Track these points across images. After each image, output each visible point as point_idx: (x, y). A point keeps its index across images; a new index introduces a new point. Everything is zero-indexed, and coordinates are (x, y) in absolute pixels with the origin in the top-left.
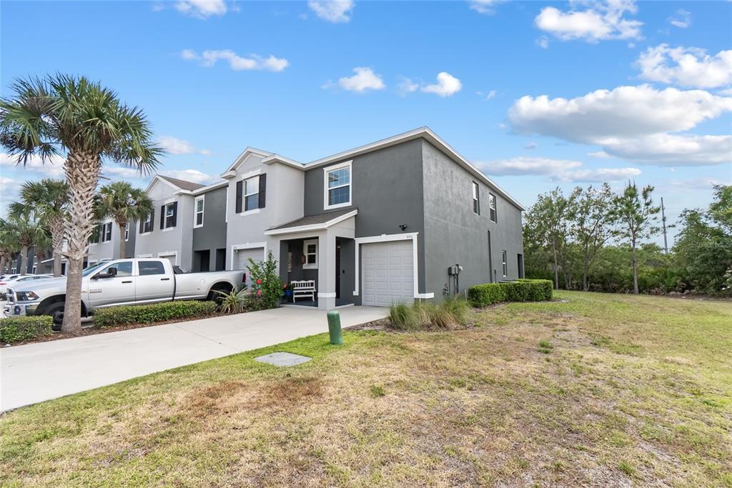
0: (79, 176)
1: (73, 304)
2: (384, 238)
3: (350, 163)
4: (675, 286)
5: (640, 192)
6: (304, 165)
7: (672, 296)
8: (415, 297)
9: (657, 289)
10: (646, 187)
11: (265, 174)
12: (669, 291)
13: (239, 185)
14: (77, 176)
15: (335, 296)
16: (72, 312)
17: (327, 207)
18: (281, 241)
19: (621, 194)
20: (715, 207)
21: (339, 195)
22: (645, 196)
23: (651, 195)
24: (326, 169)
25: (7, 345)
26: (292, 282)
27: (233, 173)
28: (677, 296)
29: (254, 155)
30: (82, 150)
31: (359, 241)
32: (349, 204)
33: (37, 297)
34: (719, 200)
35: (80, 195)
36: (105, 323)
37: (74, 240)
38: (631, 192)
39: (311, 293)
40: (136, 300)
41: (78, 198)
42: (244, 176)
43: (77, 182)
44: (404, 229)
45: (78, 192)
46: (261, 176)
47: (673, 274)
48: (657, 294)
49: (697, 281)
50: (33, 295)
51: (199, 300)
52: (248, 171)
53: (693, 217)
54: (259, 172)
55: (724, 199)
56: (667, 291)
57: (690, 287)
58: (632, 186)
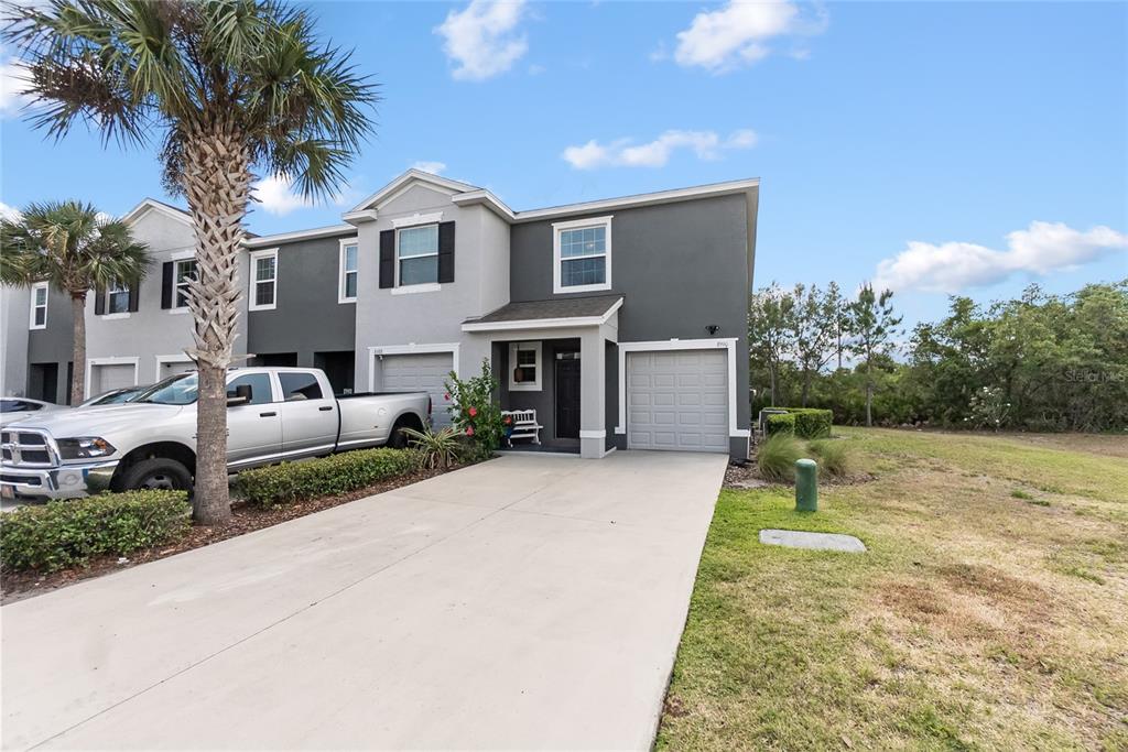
0: (222, 188)
1: (218, 461)
2: (675, 344)
3: (608, 220)
4: (906, 417)
5: (877, 297)
6: (515, 213)
7: (904, 429)
8: (731, 435)
9: (887, 420)
10: (885, 291)
11: (452, 224)
12: (900, 423)
13: (387, 239)
14: (219, 187)
15: (604, 436)
16: (214, 479)
17: (558, 289)
18: (493, 343)
19: (856, 300)
20: (950, 323)
21: (581, 270)
22: (882, 304)
23: (889, 303)
24: (556, 226)
25: (122, 560)
26: (503, 413)
27: (370, 214)
28: (909, 429)
29: (420, 184)
30: (225, 134)
31: (624, 347)
32: (607, 286)
33: (110, 450)
34: (954, 314)
35: (222, 230)
36: (277, 500)
37: (215, 325)
38: (867, 297)
39: (531, 431)
40: (282, 451)
41: (217, 235)
42: (397, 223)
43: (217, 200)
44: (712, 332)
45: (218, 224)
46: (441, 225)
47: (903, 402)
48: (888, 426)
49: (931, 411)
50: (100, 444)
51: (376, 447)
52: (410, 213)
53: (925, 332)
54: (437, 217)
55: (960, 313)
56: (898, 423)
57: (922, 418)
58: (868, 289)
